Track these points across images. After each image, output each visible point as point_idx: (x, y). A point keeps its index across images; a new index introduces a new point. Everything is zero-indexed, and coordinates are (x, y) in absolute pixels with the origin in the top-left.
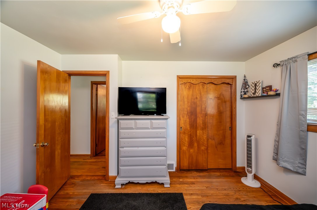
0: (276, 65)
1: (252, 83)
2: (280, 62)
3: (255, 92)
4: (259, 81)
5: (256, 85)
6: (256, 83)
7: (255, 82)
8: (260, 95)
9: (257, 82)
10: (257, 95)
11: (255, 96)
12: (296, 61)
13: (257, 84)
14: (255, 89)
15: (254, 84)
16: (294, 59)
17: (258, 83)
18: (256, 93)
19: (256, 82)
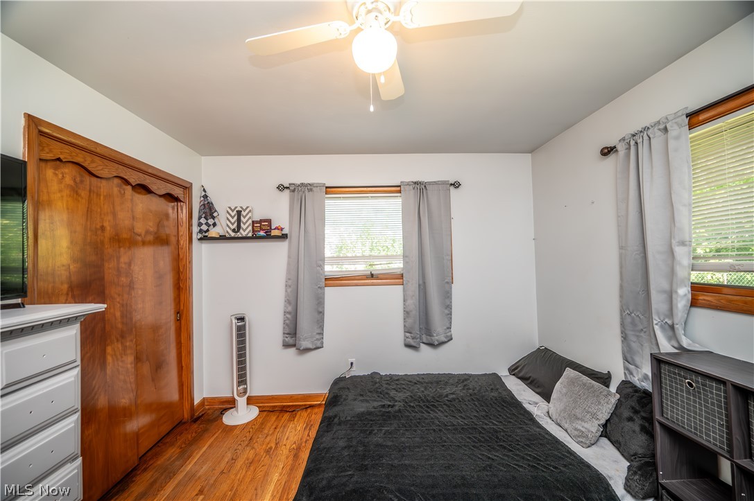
0: (281, 188)
1: (230, 208)
2: (290, 184)
3: (239, 227)
4: (248, 207)
5: (239, 213)
6: (241, 209)
7: (236, 207)
8: (250, 235)
9: (241, 207)
10: (243, 233)
11: (239, 235)
12: (311, 190)
13: (244, 213)
14: (239, 220)
15: (235, 212)
16: (309, 187)
17: (245, 210)
18: (241, 231)
19: (239, 209)
